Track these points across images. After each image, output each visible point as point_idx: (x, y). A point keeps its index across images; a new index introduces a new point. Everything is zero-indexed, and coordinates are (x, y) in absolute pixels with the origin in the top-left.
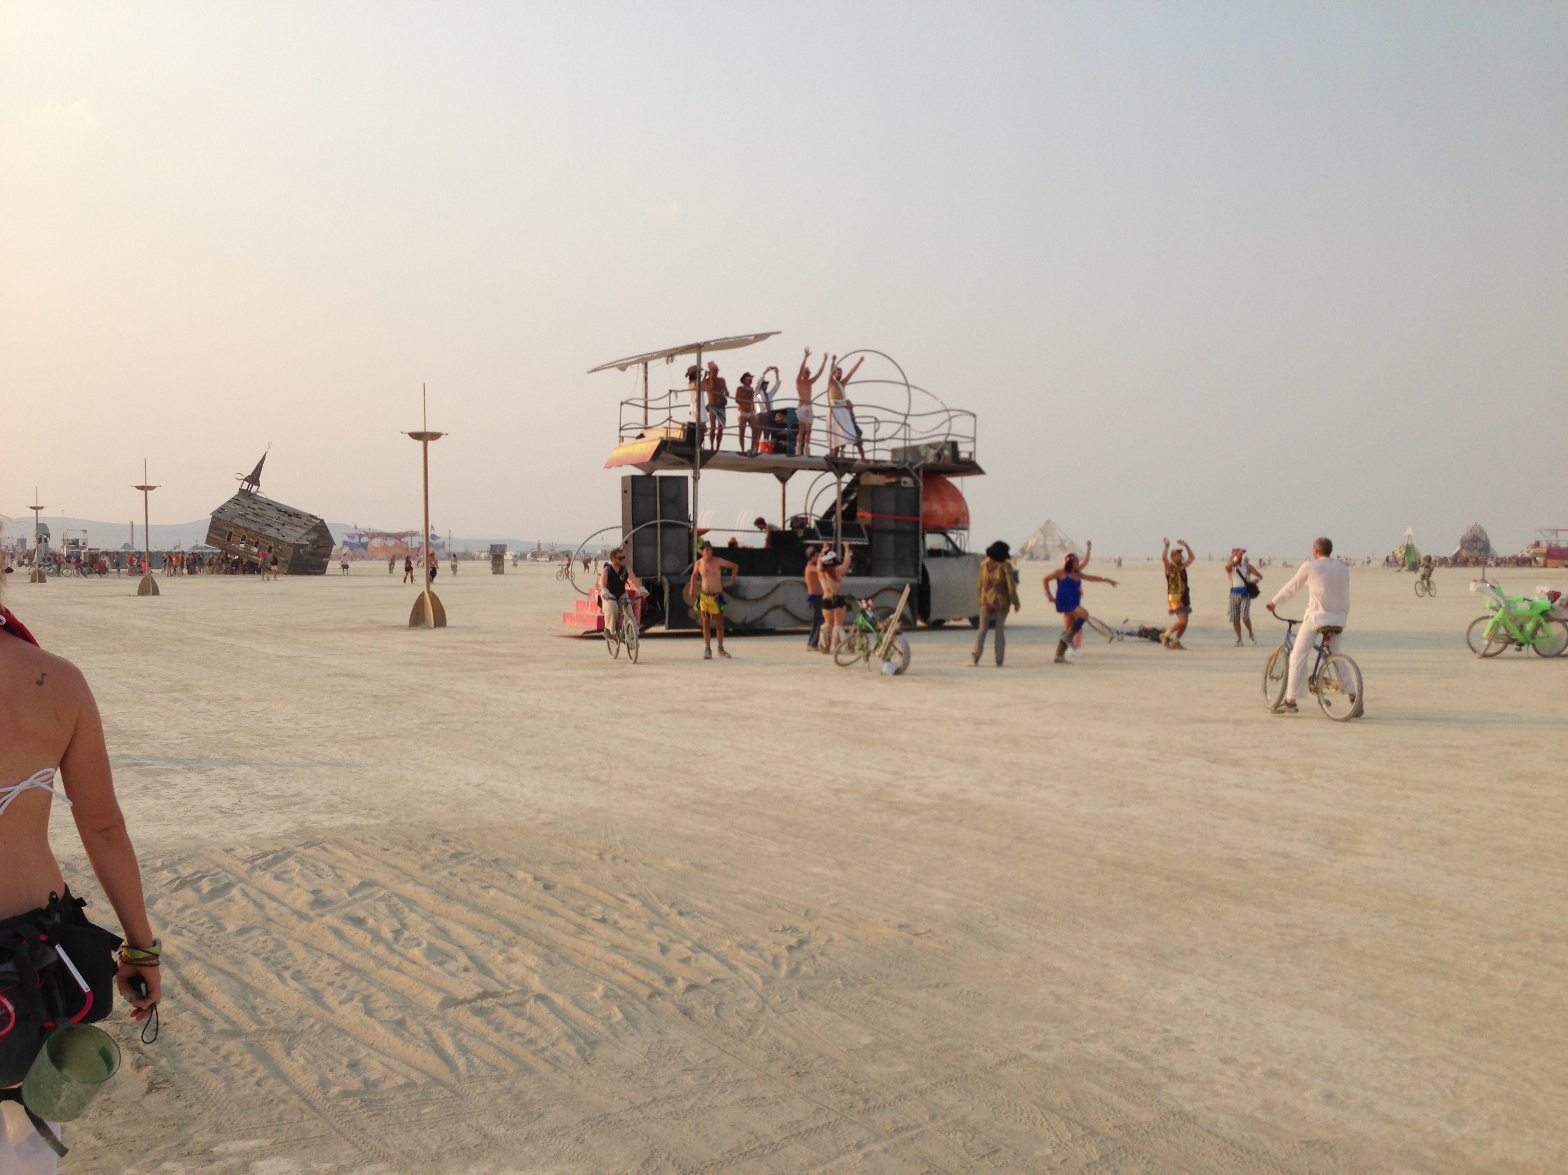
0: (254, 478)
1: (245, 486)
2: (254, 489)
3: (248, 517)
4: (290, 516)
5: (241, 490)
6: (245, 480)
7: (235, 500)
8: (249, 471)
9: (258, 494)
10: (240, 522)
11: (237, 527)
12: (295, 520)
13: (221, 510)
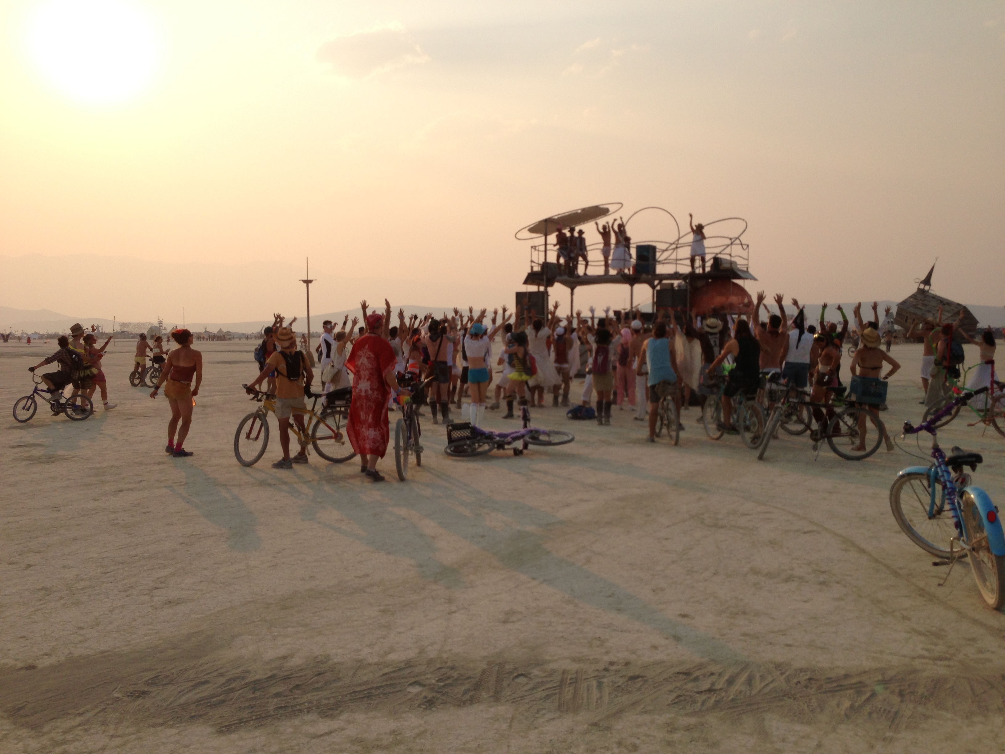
0: (927, 281)
1: (922, 286)
2: (927, 288)
3: (917, 306)
4: (944, 304)
5: (919, 289)
6: (921, 282)
7: (914, 296)
8: (923, 277)
9: (930, 291)
11: (910, 313)
12: (947, 308)
13: (904, 302)
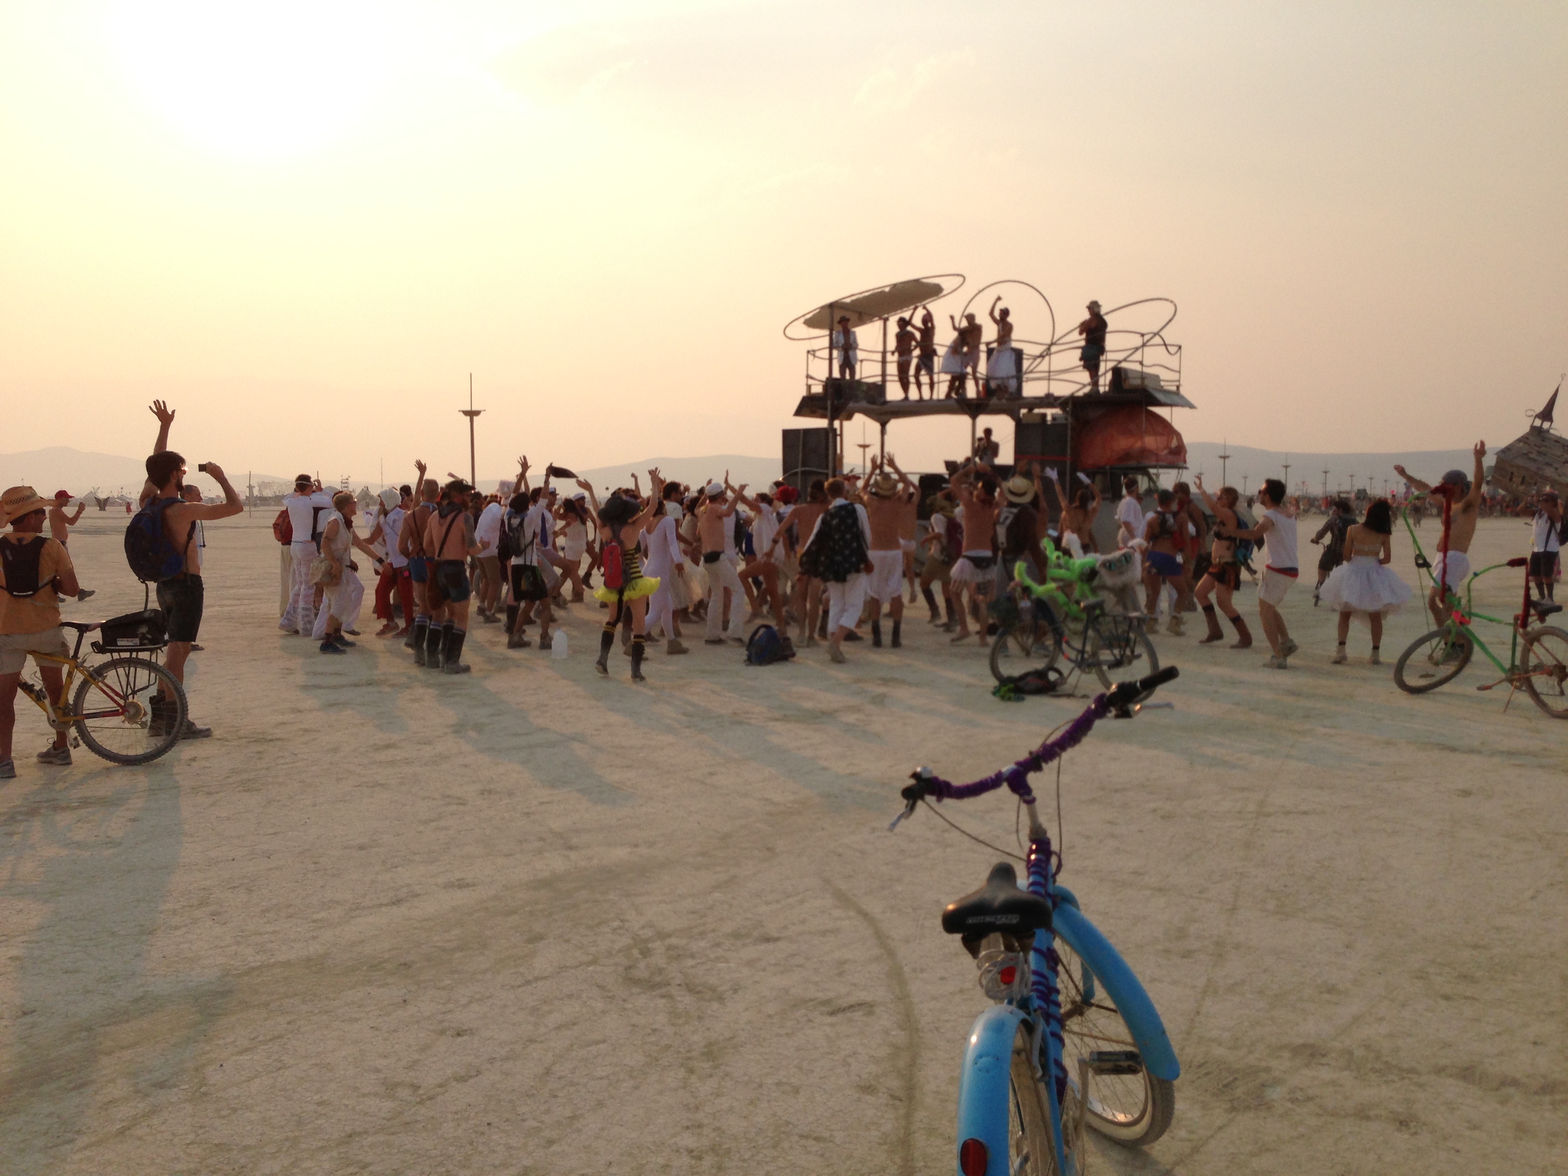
0: (1547, 414)
1: (1538, 423)
2: (1546, 425)
3: (1530, 455)
5: (1533, 428)
6: (1537, 416)
7: (1524, 439)
8: (1540, 408)
10: (1520, 462)
11: (1518, 467)
13: (1508, 449)
